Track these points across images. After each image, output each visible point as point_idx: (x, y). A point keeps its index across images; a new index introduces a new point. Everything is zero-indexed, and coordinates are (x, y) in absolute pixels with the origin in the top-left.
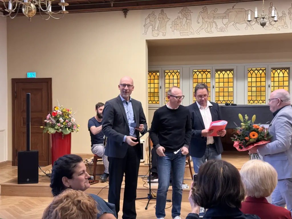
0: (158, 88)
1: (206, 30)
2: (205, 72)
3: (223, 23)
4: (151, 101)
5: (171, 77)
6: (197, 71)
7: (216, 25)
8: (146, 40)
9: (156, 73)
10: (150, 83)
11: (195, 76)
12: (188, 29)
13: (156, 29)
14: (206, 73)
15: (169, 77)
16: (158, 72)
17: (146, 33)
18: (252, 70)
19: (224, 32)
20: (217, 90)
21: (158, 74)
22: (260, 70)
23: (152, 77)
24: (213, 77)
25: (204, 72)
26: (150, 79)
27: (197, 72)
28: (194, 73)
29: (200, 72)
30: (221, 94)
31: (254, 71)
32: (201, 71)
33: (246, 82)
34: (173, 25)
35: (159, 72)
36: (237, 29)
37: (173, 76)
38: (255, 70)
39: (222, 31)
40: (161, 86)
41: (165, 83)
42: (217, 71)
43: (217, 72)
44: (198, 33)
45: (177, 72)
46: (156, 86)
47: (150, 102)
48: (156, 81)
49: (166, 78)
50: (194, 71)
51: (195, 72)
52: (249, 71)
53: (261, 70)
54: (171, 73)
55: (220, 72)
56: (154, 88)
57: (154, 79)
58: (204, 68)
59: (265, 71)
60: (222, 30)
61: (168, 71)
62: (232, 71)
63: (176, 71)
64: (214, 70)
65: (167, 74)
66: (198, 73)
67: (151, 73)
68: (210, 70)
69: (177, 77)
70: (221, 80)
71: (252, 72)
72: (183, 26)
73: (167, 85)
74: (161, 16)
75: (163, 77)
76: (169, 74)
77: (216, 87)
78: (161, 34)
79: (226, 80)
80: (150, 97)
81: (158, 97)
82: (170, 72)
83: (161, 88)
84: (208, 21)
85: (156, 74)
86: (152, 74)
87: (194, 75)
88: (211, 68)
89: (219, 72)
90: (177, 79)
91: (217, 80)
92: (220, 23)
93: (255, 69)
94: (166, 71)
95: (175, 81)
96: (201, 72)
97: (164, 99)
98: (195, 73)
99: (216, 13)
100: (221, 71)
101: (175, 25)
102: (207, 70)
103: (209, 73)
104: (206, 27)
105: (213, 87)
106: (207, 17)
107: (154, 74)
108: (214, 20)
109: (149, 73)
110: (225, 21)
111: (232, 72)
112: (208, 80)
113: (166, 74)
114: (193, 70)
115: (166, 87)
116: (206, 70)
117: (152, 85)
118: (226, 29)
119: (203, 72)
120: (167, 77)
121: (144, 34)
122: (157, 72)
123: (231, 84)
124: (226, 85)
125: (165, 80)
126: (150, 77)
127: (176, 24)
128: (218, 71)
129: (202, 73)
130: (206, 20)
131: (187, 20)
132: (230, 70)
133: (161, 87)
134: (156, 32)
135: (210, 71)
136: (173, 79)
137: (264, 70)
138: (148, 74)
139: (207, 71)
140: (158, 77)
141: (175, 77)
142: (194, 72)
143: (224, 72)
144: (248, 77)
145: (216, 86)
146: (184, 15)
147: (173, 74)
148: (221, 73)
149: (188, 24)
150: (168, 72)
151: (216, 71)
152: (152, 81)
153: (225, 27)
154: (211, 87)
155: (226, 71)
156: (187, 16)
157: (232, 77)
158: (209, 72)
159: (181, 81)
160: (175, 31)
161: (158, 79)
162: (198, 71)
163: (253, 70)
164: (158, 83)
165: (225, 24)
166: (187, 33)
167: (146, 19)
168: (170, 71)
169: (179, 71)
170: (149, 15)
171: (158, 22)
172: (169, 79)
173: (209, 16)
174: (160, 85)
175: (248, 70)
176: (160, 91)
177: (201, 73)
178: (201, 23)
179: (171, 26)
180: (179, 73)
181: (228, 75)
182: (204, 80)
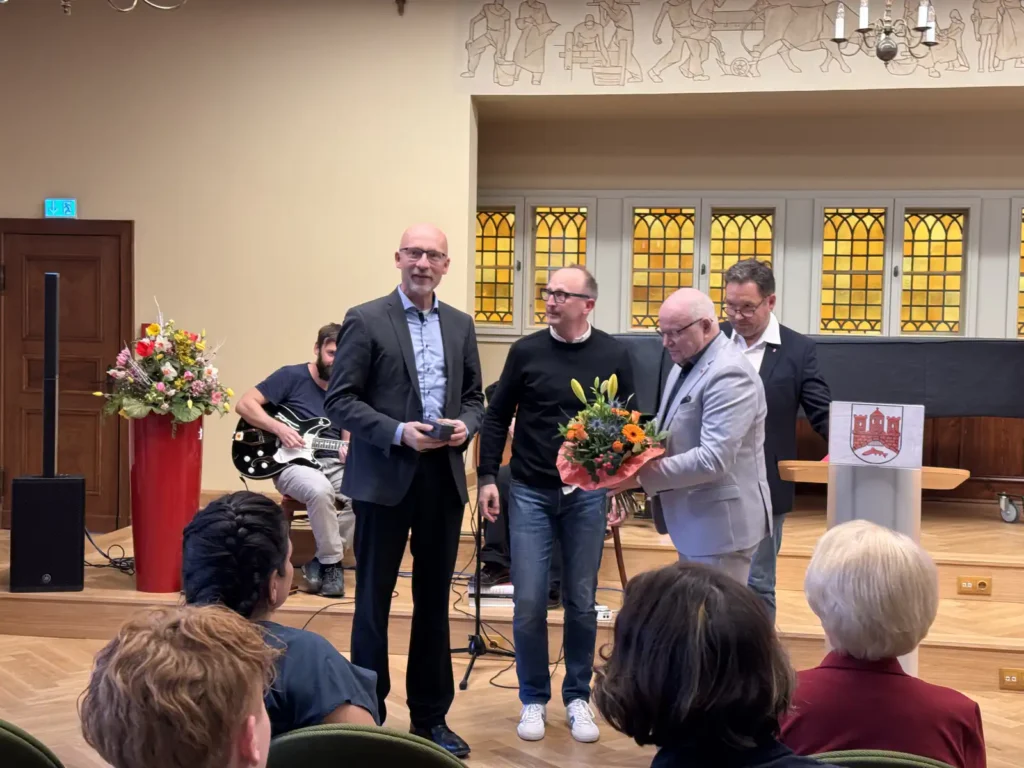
0: (510, 268)
1: (685, 67)
2: (677, 215)
3: (743, 44)
4: (484, 313)
5: (557, 232)
6: (647, 211)
7: (721, 52)
8: (475, 99)
9: (504, 214)
10: (482, 251)
11: (641, 231)
12: (622, 63)
13: (509, 57)
14: (681, 219)
15: (550, 229)
16: (511, 210)
17: (472, 71)
18: (837, 214)
19: (747, 76)
20: (716, 280)
21: (511, 218)
22: (866, 215)
23: (490, 229)
24: (701, 235)
25: (673, 217)
26: (483, 237)
27: (646, 215)
28: (637, 218)
29: (658, 217)
31: (845, 219)
32: (662, 211)
33: (817, 256)
34: (570, 46)
35: (513, 213)
36: (792, 67)
37: (564, 229)
38: (850, 215)
39: (739, 74)
40: (521, 261)
41: (534, 252)
42: (717, 213)
43: (716, 218)
44: (656, 79)
45: (579, 213)
46: (503, 259)
47: (481, 317)
48: (503, 244)
49: (538, 235)
50: (638, 211)
51: (642, 217)
52: (829, 219)
53: (869, 213)
54: (557, 218)
55: (728, 219)
56: (497, 267)
57: (497, 237)
58: (672, 201)
59: (882, 219)
60: (739, 70)
61: (547, 210)
62: (768, 215)
63: (576, 210)
64: (707, 212)
65: (543, 218)
66: (650, 219)
67: (486, 213)
68: (692, 211)
69: (579, 230)
70: (732, 246)
71: (837, 220)
72: (604, 50)
73: (541, 260)
74: (527, 13)
75: (530, 229)
76: (550, 219)
77: (714, 272)
78: (525, 76)
79: (747, 247)
80: (482, 297)
81: (510, 298)
82: (553, 214)
83: (519, 268)
84: (692, 36)
85: (504, 217)
86: (490, 217)
87: (635, 227)
88: (696, 202)
89: (724, 219)
90: (579, 239)
92: (733, 43)
93: (850, 211)
94: (539, 210)
95: (571, 246)
96: (661, 215)
97: (531, 306)
98: (642, 218)
99: (720, 10)
100: (732, 213)
101: (575, 48)
102: (684, 211)
103: (688, 221)
104: (683, 60)
105: (703, 271)
106: (688, 23)
107: (497, 218)
108: (713, 34)
109: (481, 213)
110: (753, 38)
111: (770, 219)
112: (687, 247)
113: (538, 218)
114: (634, 208)
115: (538, 264)
116: (677, 211)
117: (489, 258)
118: (754, 66)
119: (669, 215)
120: (542, 231)
121: (467, 75)
122: (508, 213)
125: (534, 239)
126: (483, 227)
127: (580, 44)
128: (721, 215)
129: (665, 219)
130: (685, 32)
131: (620, 30)
132: (764, 213)
133: (519, 264)
134: (510, 69)
135: (692, 215)
136: (564, 238)
137: (881, 214)
138: (477, 217)
139: (681, 214)
140: (511, 228)
141: (571, 231)
142: (639, 215)
143: (740, 219)
144: (826, 237)
145: (713, 268)
146: (610, 13)
147: (564, 219)
148: (732, 221)
149: (623, 44)
150: (547, 214)
151: (713, 215)
152: (489, 244)
153: (750, 59)
154: (696, 269)
155: (747, 213)
156: (619, 17)
157: (769, 236)
158: (688, 217)
159: (590, 246)
160: (576, 67)
161: (511, 237)
162: (650, 214)
163: (840, 215)
164: (510, 252)
165: (751, 49)
166: (616, 77)
167: (473, 22)
168: (554, 210)
169: (583, 210)
170: (486, 8)
171: (516, 33)
172: (550, 238)
173: (696, 18)
174: (517, 257)
175: (826, 214)
176: (516, 278)
177: (662, 218)
178: (668, 43)
179: (562, 49)
180: (585, 218)
181: (756, 229)
182: (672, 246)
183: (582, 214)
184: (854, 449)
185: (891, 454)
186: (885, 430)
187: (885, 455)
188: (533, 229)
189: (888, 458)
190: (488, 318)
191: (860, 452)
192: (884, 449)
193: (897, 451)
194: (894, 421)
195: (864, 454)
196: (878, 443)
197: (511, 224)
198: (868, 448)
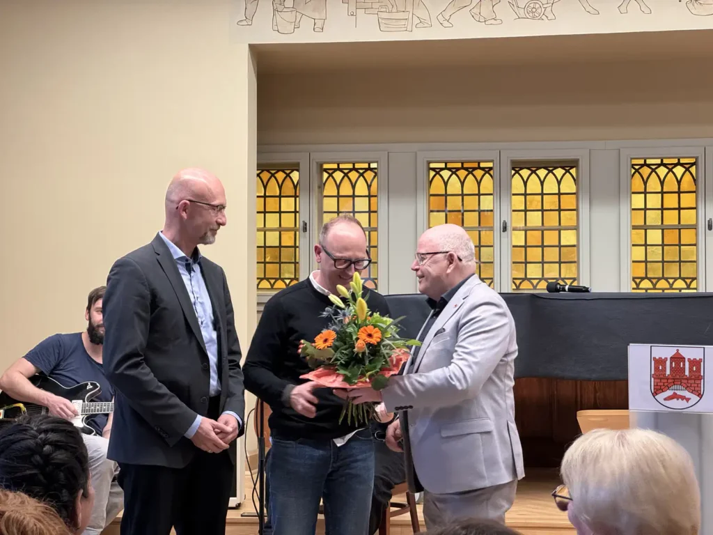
0: (295, 230)
1: (476, 11)
2: (474, 169)
4: (268, 279)
5: (346, 189)
6: (442, 165)
9: (288, 172)
10: (265, 212)
11: (437, 187)
12: (409, 8)
13: (289, 3)
14: (479, 173)
15: (338, 187)
16: (296, 167)
17: (249, 19)
18: (645, 164)
19: (542, 19)
20: (519, 238)
21: (295, 176)
22: (676, 165)
23: (273, 189)
24: (501, 190)
25: (470, 171)
26: (265, 197)
27: (442, 169)
28: (432, 173)
29: (454, 171)
30: (534, 254)
31: (653, 170)
32: (459, 165)
33: (625, 210)
35: (298, 170)
36: (589, 9)
37: (353, 186)
38: (659, 165)
39: (533, 18)
40: (307, 222)
41: (321, 212)
42: (517, 167)
43: (517, 172)
44: (446, 23)
45: (369, 169)
46: (288, 221)
47: (265, 284)
48: (288, 204)
49: (325, 193)
50: (432, 165)
51: (438, 171)
52: (637, 171)
53: (679, 164)
54: (346, 175)
55: (529, 172)
56: (281, 230)
57: (280, 197)
58: (470, 153)
59: (693, 169)
60: (533, 13)
61: (335, 166)
62: (572, 168)
63: (366, 166)
64: (506, 166)
65: (330, 175)
66: (446, 174)
67: (268, 171)
68: (490, 165)
69: (369, 187)
70: (535, 202)
71: (645, 171)
75: (316, 188)
76: (338, 176)
77: (514, 229)
78: (306, 24)
79: (550, 202)
80: (265, 263)
81: (296, 263)
82: (341, 170)
83: (305, 229)
85: (288, 175)
86: (273, 175)
87: (431, 182)
88: (495, 155)
89: (525, 173)
90: (370, 196)
91: (518, 202)
93: (658, 161)
94: (326, 166)
95: (362, 204)
96: (458, 169)
98: (438, 173)
100: (534, 166)
102: (482, 165)
103: (487, 175)
105: (505, 229)
107: (281, 176)
109: (263, 171)
111: (573, 171)
112: (487, 203)
113: (325, 175)
114: (429, 163)
116: (476, 165)
117: (272, 220)
118: (549, 9)
119: (466, 169)
120: (330, 189)
121: (244, 23)
122: (292, 171)
123: (568, 219)
124: (552, 219)
125: (322, 197)
126: (265, 187)
128: (521, 169)
129: (462, 173)
132: (568, 165)
133: (305, 225)
134: (290, 16)
135: (491, 169)
136: (354, 196)
137: (692, 164)
138: (258, 175)
139: (479, 168)
140: (295, 187)
141: (361, 188)
142: (434, 169)
143: (542, 172)
144: (634, 190)
145: (514, 225)
147: (353, 175)
148: (534, 175)
150: (335, 170)
151: (513, 169)
152: (272, 204)
153: (544, 2)
154: (497, 226)
155: (550, 166)
157: (574, 190)
158: (487, 171)
159: (382, 205)
160: (361, 12)
161: (295, 197)
162: (446, 168)
163: (649, 166)
164: (295, 212)
166: (403, 22)
168: (342, 166)
169: (373, 165)
172: (338, 196)
174: (302, 218)
175: (633, 166)
176: (303, 242)
177: (459, 173)
180: (376, 173)
181: (559, 183)
182: (471, 203)
183: (371, 170)
184: (655, 394)
185: (694, 398)
186: (687, 373)
187: (688, 400)
188: (319, 187)
189: (691, 403)
190: (272, 286)
191: (661, 397)
192: (687, 394)
193: (700, 396)
194: (696, 363)
195: (665, 399)
196: (679, 387)
197: (296, 183)
198: (669, 393)
